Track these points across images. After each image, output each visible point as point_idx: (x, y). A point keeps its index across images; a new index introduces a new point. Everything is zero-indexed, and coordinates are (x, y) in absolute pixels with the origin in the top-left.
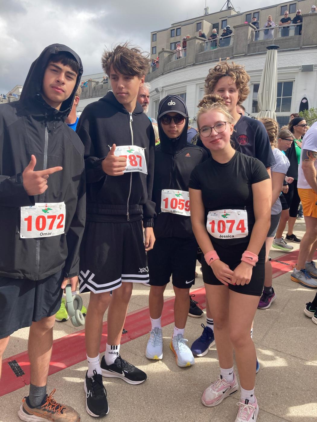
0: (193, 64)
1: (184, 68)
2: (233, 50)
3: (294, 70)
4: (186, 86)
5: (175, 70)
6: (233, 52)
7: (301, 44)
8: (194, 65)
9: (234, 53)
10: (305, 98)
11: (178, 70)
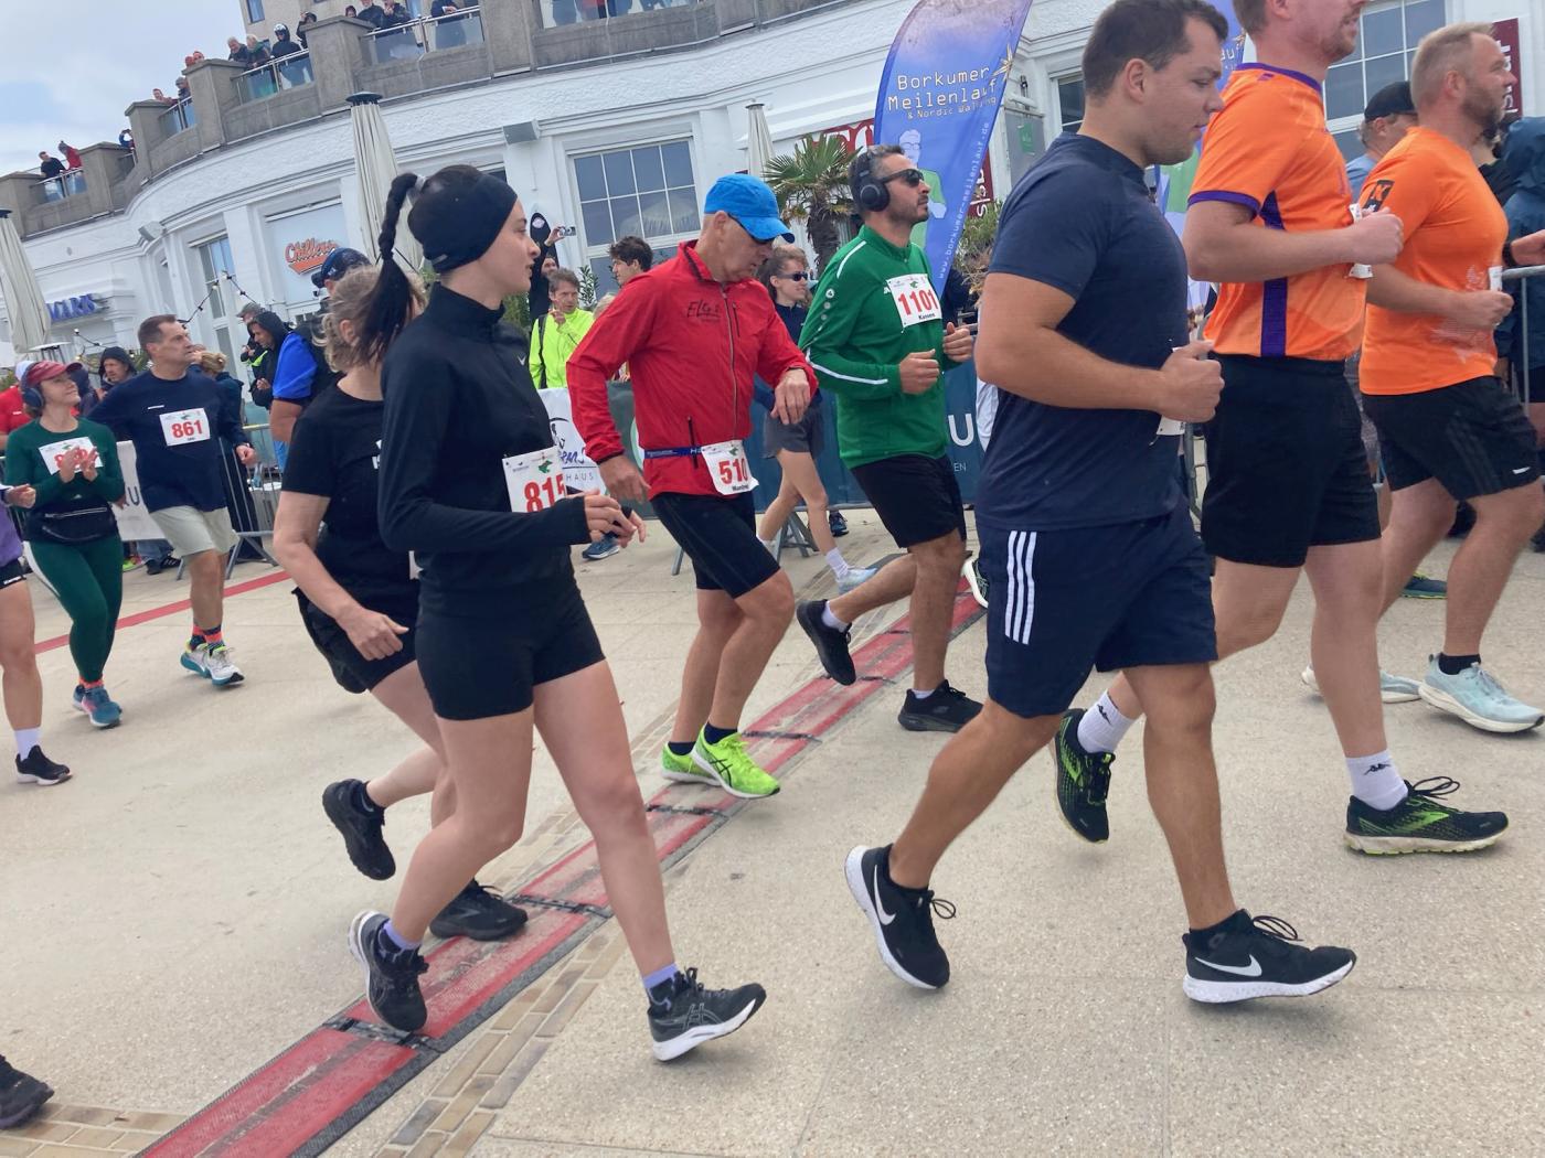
0: (218, 145)
1: (200, 158)
2: (317, 95)
3: (491, 141)
4: (221, 214)
5: (176, 168)
6: (318, 100)
7: (491, 67)
8: (224, 148)
9: (322, 106)
10: (537, 216)
11: (184, 165)
